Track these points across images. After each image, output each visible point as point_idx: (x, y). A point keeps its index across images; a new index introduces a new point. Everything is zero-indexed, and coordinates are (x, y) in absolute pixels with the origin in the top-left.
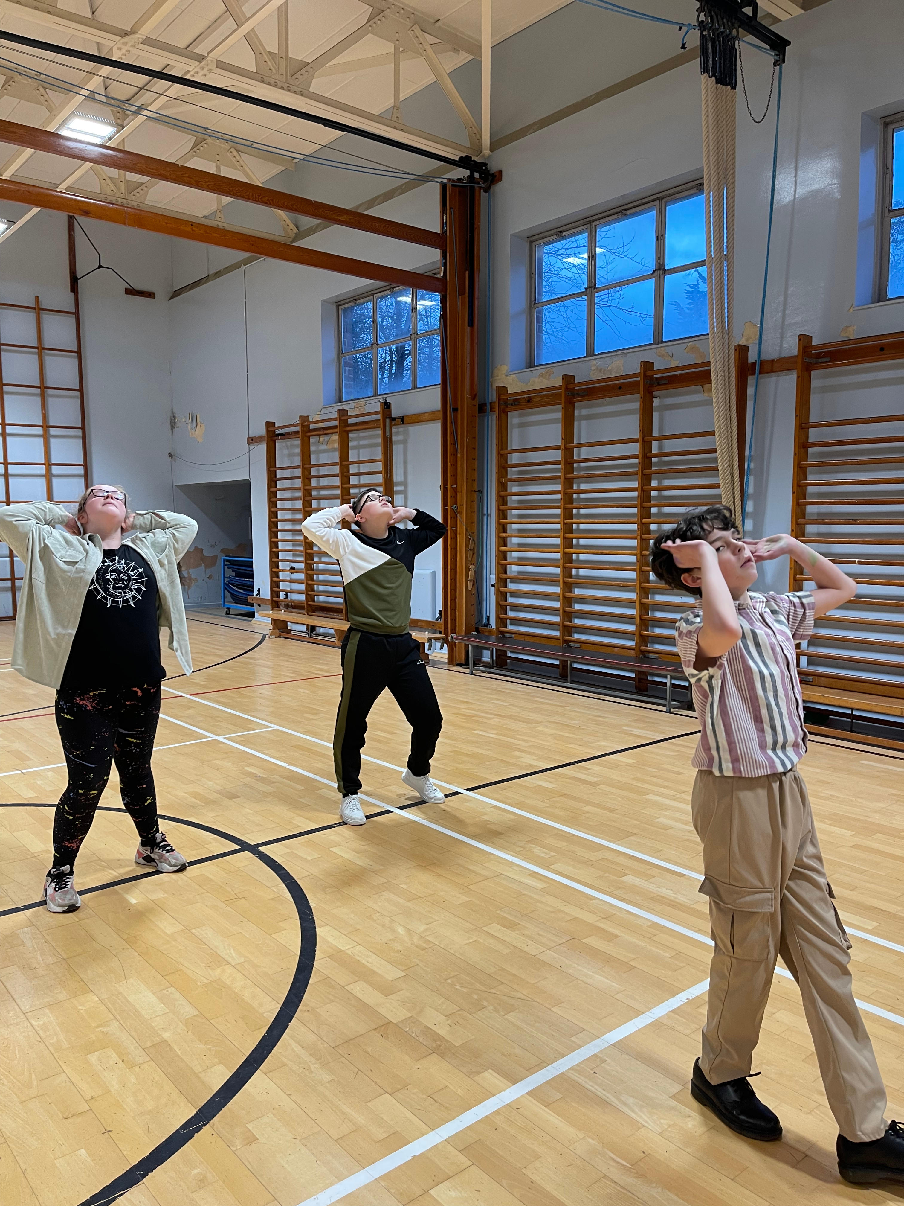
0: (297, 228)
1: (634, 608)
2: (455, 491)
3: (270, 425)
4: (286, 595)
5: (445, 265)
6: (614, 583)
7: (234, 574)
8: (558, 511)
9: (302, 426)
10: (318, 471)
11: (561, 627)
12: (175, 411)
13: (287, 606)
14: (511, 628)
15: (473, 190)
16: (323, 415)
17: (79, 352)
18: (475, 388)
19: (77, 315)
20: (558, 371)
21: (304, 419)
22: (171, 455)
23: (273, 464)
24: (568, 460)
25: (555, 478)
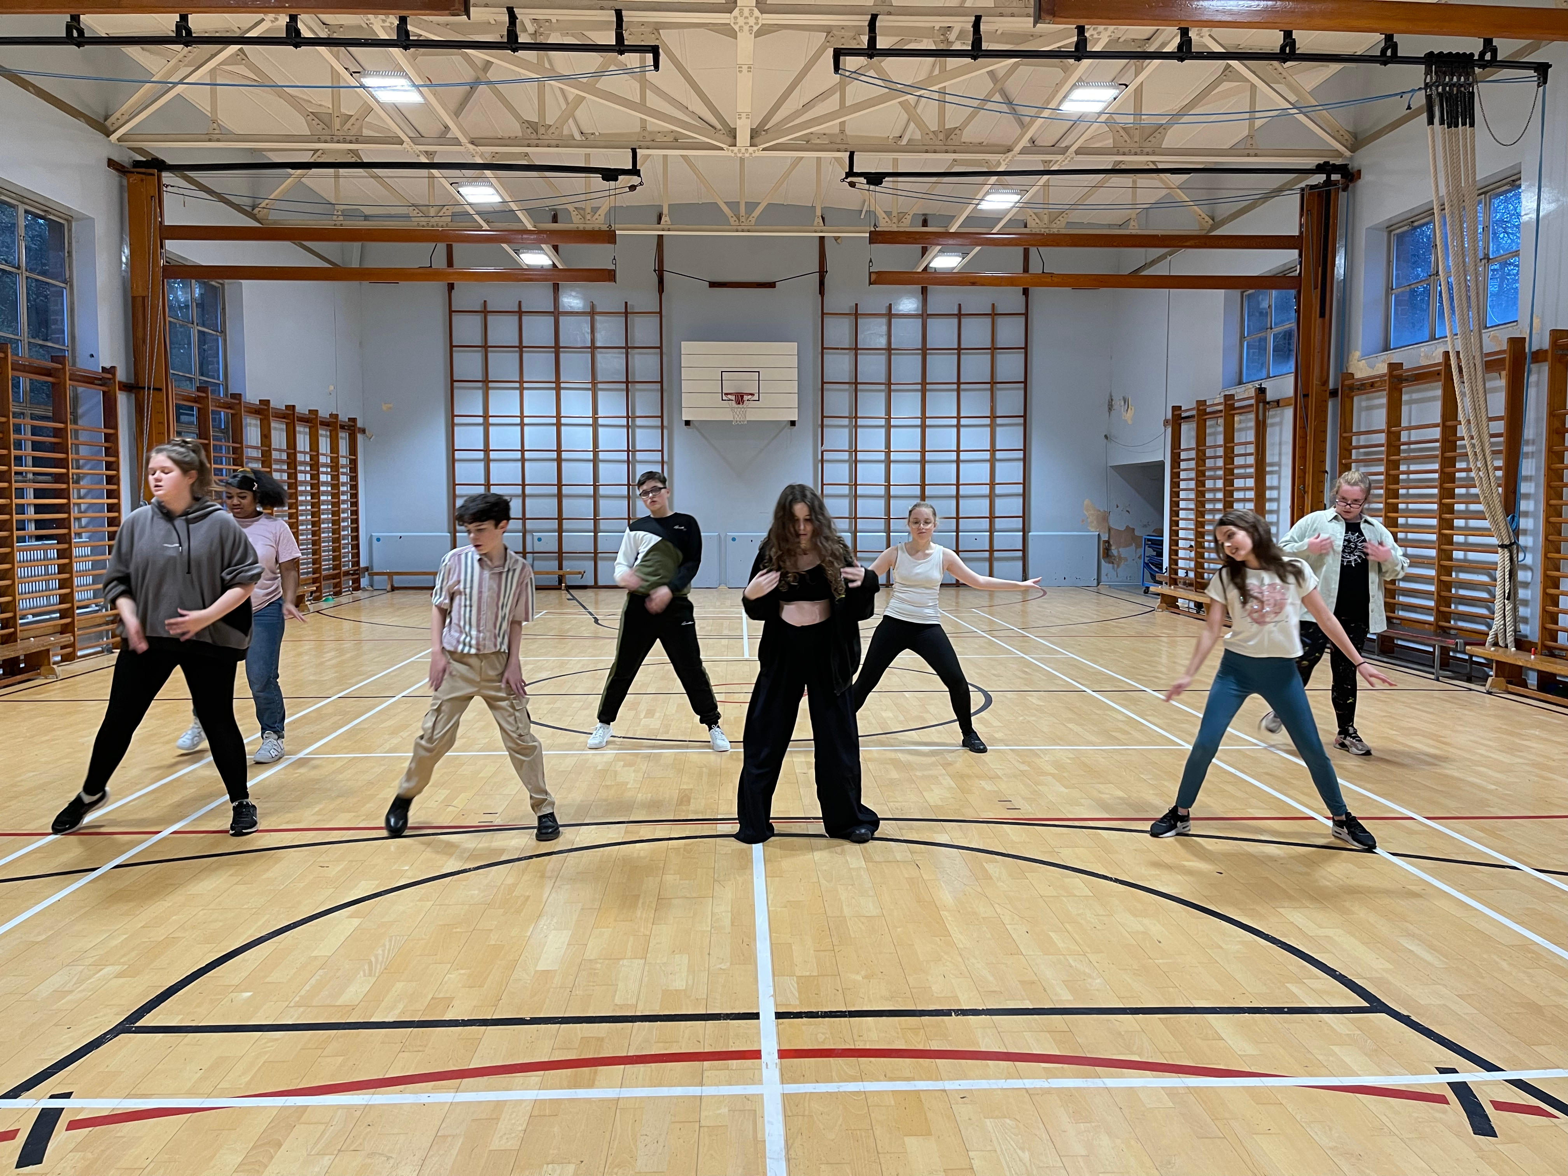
0: (1213, 220)
1: (1432, 584)
2: (1304, 472)
3: (1176, 409)
4: (1187, 573)
5: (1301, 263)
6: (1421, 561)
7: (1155, 553)
9: (1198, 410)
10: (1215, 452)
12: (1113, 394)
13: (1185, 584)
15: (1328, 193)
16: (1215, 399)
17: (1026, 348)
18: (1325, 374)
19: (1026, 315)
20: (1396, 357)
21: (1201, 403)
22: (1106, 437)
23: (1177, 446)
24: (1394, 443)
25: (1382, 460)
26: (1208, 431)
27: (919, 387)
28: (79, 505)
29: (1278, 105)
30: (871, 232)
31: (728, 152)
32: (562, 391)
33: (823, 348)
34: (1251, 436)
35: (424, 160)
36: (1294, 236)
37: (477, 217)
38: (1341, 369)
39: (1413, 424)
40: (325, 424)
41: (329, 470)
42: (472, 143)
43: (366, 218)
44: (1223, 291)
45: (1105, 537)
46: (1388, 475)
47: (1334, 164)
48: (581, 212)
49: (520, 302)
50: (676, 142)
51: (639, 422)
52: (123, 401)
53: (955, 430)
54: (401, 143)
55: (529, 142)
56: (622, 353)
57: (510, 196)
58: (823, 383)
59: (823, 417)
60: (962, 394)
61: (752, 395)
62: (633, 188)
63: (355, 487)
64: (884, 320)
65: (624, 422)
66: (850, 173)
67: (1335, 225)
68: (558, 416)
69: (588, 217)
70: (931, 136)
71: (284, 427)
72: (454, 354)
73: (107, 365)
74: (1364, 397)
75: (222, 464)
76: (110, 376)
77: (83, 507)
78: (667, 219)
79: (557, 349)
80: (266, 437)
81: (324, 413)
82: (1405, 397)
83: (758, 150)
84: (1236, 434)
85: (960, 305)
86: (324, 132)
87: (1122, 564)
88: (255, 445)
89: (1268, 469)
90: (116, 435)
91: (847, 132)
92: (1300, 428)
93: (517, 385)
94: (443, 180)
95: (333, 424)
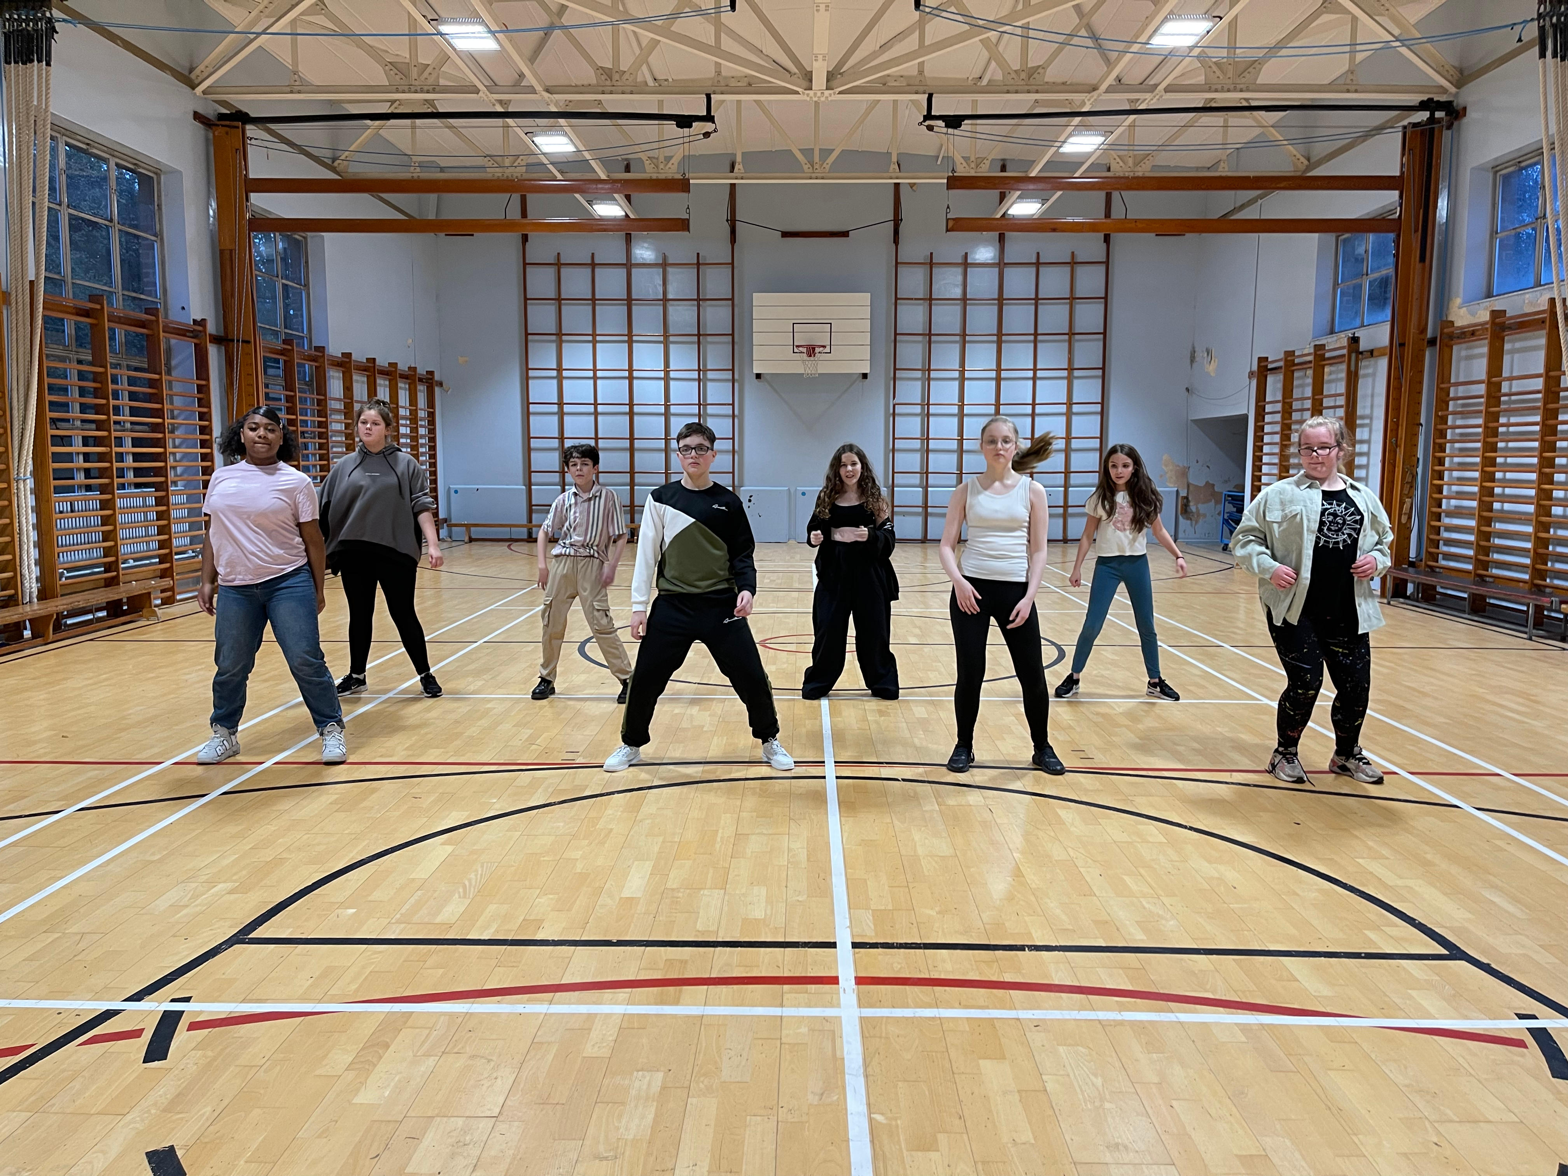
0: (1309, 160)
1: (1528, 541)
2: (1397, 424)
3: (1262, 360)
5: (1401, 206)
6: (1517, 517)
7: (1235, 510)
8: (1479, 445)
9: (1286, 361)
10: (1303, 404)
11: (1473, 561)
12: (1196, 345)
14: (1443, 563)
15: (1432, 131)
16: (1304, 349)
17: (1106, 298)
18: (1423, 323)
19: (1107, 263)
20: (1498, 304)
21: (1290, 354)
22: (1188, 390)
23: (1262, 399)
24: (1494, 394)
25: (1481, 412)
26: (1295, 383)
27: (995, 338)
28: (174, 454)
29: (1380, 37)
30: (949, 178)
31: (804, 96)
32: (634, 344)
33: (896, 299)
34: (1341, 388)
35: (499, 109)
36: (1394, 177)
37: (550, 167)
38: (1441, 316)
39: (1514, 374)
40: (404, 377)
41: (408, 422)
42: (547, 91)
43: (442, 169)
44: (1316, 236)
45: (1183, 493)
46: (1486, 427)
47: (1438, 101)
48: (655, 161)
49: (593, 254)
50: (750, 87)
51: (710, 375)
52: (214, 354)
53: (1031, 383)
54: (477, 91)
55: (603, 89)
56: (694, 305)
57: (584, 146)
58: (896, 334)
59: (895, 369)
60: (1039, 345)
61: (824, 347)
62: (707, 135)
63: (433, 440)
64: (960, 270)
65: (695, 375)
66: (929, 116)
67: (1438, 165)
68: (631, 370)
69: (661, 166)
70: (1013, 75)
71: (365, 379)
72: (529, 307)
73: (199, 318)
74: (1464, 345)
75: (306, 415)
76: (200, 328)
77: (178, 456)
78: (741, 167)
79: (629, 301)
80: (348, 389)
81: (403, 367)
82: (1507, 346)
83: (834, 93)
84: (1325, 386)
85: (1038, 253)
86: (402, 82)
87: (1201, 521)
88: (338, 397)
89: (1358, 422)
90: (208, 386)
91: (926, 73)
92: (1395, 378)
93: (590, 338)
94: (518, 130)
95: (411, 377)
